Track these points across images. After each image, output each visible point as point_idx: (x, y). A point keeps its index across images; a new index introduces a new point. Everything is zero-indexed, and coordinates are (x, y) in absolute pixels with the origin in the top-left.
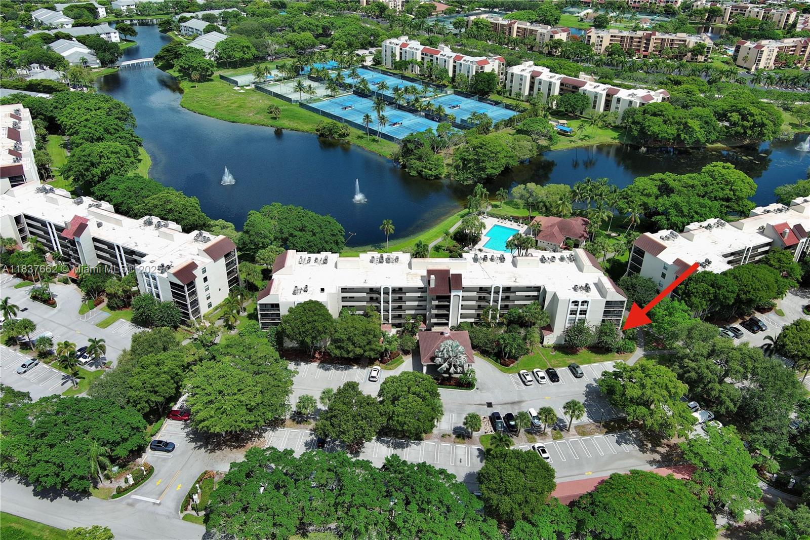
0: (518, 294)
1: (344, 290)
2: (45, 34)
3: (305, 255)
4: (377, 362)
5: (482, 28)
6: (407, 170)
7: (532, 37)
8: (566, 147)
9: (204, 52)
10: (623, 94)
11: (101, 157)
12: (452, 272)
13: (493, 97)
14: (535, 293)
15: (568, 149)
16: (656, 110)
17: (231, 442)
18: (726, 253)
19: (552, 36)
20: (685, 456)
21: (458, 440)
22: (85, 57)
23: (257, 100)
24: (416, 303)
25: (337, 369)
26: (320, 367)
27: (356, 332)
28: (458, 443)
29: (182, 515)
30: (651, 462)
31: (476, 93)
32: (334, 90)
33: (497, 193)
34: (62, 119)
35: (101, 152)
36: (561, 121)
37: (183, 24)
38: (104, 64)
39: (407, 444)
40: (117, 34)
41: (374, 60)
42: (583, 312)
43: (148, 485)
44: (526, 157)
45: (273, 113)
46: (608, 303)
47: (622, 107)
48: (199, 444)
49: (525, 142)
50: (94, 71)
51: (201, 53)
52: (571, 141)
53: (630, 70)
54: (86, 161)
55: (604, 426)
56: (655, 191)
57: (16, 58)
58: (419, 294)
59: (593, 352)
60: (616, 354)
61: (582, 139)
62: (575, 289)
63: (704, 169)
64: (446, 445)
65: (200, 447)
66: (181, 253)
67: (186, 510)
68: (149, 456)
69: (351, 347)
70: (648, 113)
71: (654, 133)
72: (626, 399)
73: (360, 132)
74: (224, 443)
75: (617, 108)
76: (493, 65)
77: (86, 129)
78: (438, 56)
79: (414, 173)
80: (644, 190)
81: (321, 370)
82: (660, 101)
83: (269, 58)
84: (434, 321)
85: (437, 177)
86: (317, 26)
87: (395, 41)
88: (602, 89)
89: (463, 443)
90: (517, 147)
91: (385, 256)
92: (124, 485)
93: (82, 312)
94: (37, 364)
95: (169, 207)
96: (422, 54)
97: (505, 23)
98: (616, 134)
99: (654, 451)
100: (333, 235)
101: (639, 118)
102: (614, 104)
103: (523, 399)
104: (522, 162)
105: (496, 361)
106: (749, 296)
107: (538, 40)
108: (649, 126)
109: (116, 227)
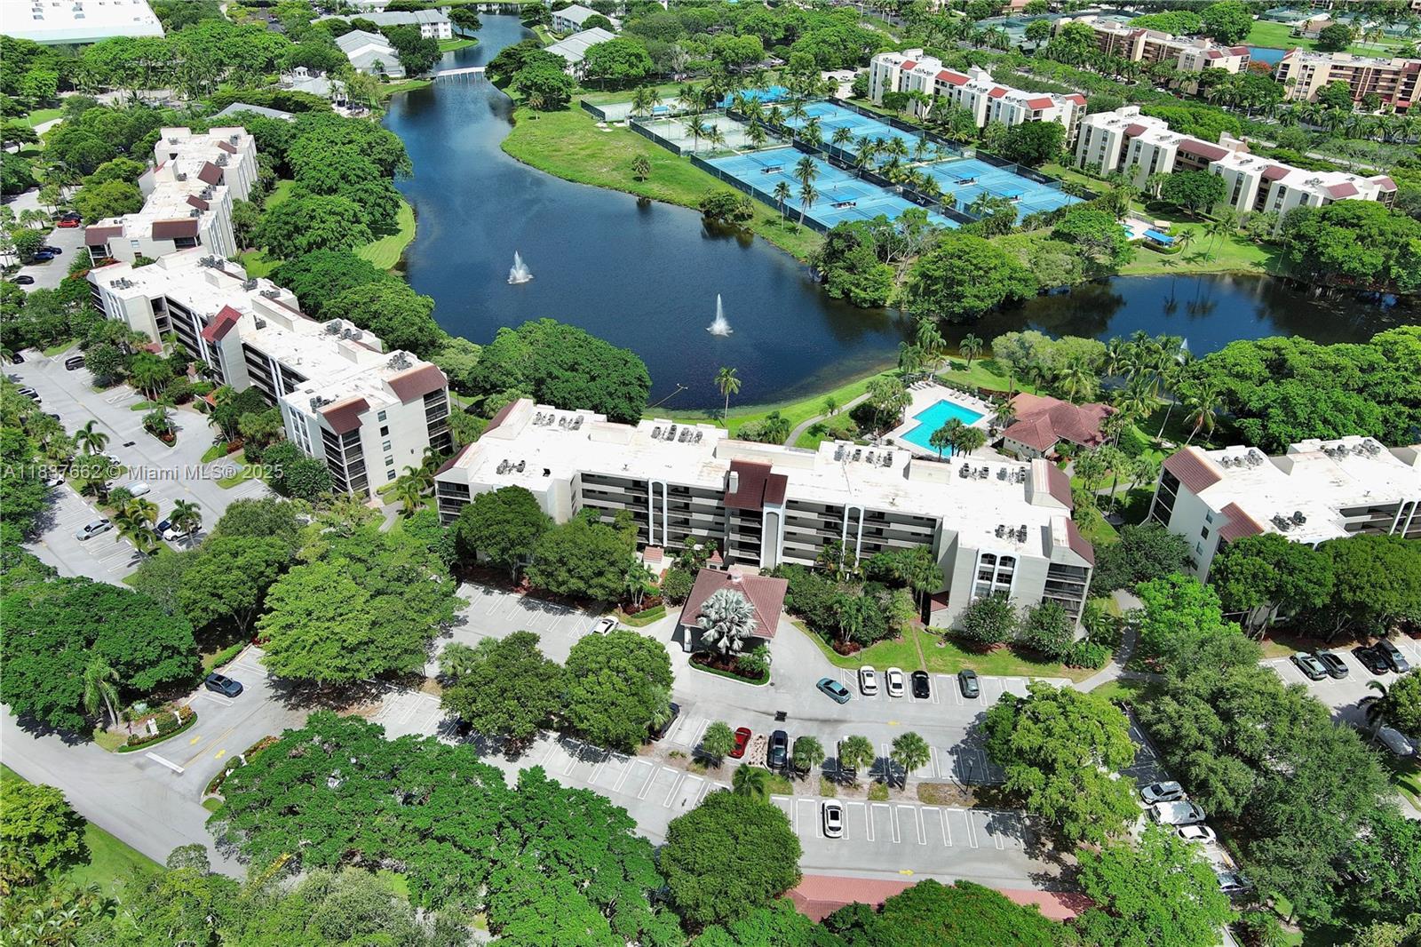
0: (894, 526)
1: (587, 478)
2: (337, 20)
3: (547, 410)
4: (619, 610)
5: (1078, 42)
6: (827, 286)
7: (1170, 62)
8: (1152, 272)
9: (565, 61)
10: (1295, 179)
11: (312, 218)
12: (773, 471)
13: (1047, 169)
14: (927, 531)
15: (1154, 277)
16: (1348, 215)
17: (329, 699)
18: (1350, 504)
19: (1207, 63)
20: (1080, 876)
21: (695, 767)
22: (381, 60)
23: (625, 147)
24: (710, 518)
25: (548, 610)
26: (521, 602)
27: (576, 551)
28: (694, 771)
29: (204, 798)
30: (1036, 878)
31: (1015, 160)
32: (757, 137)
33: (962, 343)
34: (293, 156)
35: (314, 210)
36: (1160, 223)
37: (557, 14)
38: (411, 72)
39: (606, 756)
40: (449, 26)
41: (854, 89)
42: (1006, 578)
43: (179, 742)
44: (1055, 283)
45: (640, 170)
46: (1054, 568)
47: (1288, 204)
48: (280, 692)
49: (1061, 255)
50: (392, 83)
51: (561, 63)
52: (1164, 262)
53: (1347, 134)
54: (286, 223)
55: (975, 794)
56: (1258, 368)
57: (282, 56)
58: (714, 503)
59: (1018, 655)
60: (1063, 666)
61: (1189, 260)
62: (999, 533)
63: (1376, 339)
64: (672, 772)
65: (279, 698)
66: (358, 383)
67: (213, 791)
68: (200, 698)
69: (562, 575)
70: (1330, 219)
71: (1333, 259)
72: (1010, 749)
73: (772, 214)
74: (318, 697)
75: (1278, 206)
76: (1060, 111)
77: (314, 173)
78: (963, 88)
79: (836, 293)
80: (1234, 365)
81: (522, 608)
82: (1373, 197)
83: (676, 77)
84: (734, 553)
85: (875, 304)
86: (775, 25)
87: (896, 56)
88: (1254, 168)
89: (702, 774)
90: (1043, 264)
91: (680, 428)
92: (142, 734)
93: (206, 459)
94: (107, 529)
95: (374, 308)
96: (937, 82)
97: (1124, 33)
98: (1263, 257)
99: (1052, 857)
100: (625, 384)
101: (1309, 228)
102: (1272, 197)
103: (848, 717)
104: (1044, 292)
105: (828, 642)
106: (1360, 596)
107: (1180, 69)
108: (1326, 246)
109: (285, 331)
